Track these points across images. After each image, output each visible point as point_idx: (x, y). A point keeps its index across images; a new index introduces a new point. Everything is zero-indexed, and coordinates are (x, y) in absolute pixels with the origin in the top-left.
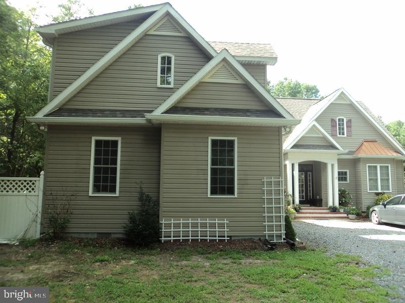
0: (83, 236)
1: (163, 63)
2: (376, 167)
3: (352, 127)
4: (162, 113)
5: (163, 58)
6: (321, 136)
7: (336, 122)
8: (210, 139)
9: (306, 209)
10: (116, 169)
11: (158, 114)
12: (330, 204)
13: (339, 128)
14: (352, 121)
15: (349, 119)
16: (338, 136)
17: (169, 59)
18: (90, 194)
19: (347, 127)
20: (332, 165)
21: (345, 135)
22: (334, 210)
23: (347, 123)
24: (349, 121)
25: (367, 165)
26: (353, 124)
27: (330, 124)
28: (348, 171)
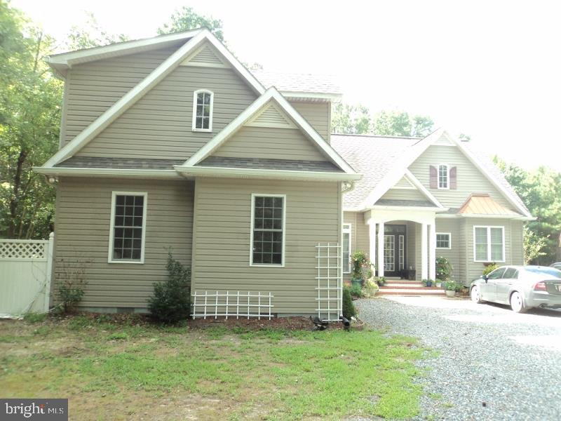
0: (100, 311)
2: (486, 229)
3: (458, 177)
4: (195, 165)
5: (200, 95)
6: (414, 188)
7: (436, 170)
8: (253, 196)
9: (392, 283)
10: (141, 230)
12: (424, 277)
13: (441, 179)
14: (458, 168)
15: (453, 166)
16: (439, 188)
17: (208, 95)
18: (110, 261)
19: (451, 177)
20: (428, 226)
21: (448, 188)
22: (429, 284)
23: (451, 171)
24: (454, 169)
25: (474, 227)
26: (459, 173)
27: (429, 173)
28: (450, 234)
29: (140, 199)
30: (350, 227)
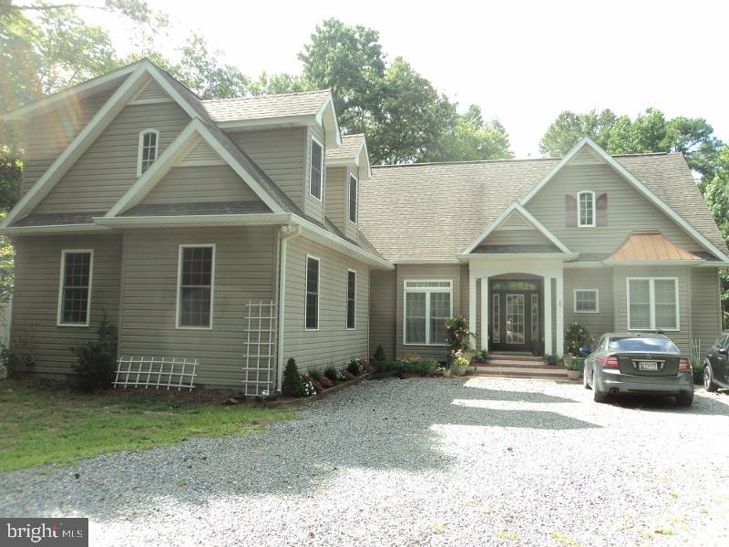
1: (146, 143)
2: (647, 282)
3: (609, 208)
4: (117, 215)
5: (146, 137)
7: (575, 201)
8: (181, 247)
9: (502, 359)
10: (87, 290)
11: (112, 216)
12: (548, 350)
13: (583, 212)
14: (608, 196)
15: (602, 193)
16: (580, 226)
17: (154, 136)
18: (59, 324)
19: (597, 208)
20: (553, 281)
21: (594, 225)
22: (553, 362)
23: (597, 201)
24: (603, 198)
25: (628, 279)
26: (610, 202)
27: (564, 205)
28: (597, 291)
29: (87, 256)
30: (452, 284)
